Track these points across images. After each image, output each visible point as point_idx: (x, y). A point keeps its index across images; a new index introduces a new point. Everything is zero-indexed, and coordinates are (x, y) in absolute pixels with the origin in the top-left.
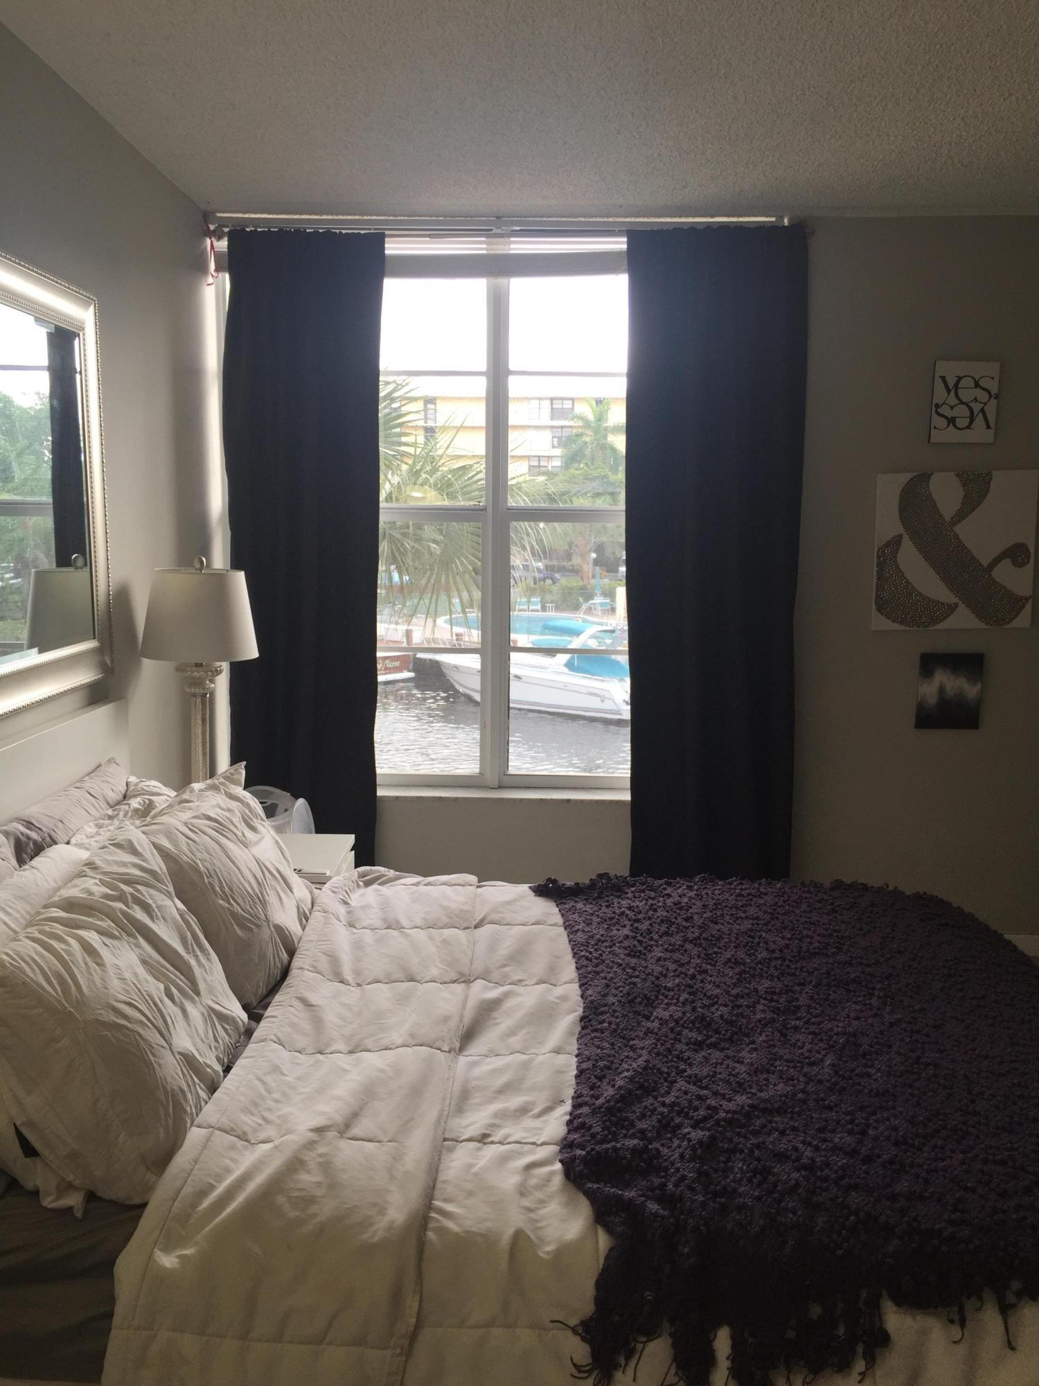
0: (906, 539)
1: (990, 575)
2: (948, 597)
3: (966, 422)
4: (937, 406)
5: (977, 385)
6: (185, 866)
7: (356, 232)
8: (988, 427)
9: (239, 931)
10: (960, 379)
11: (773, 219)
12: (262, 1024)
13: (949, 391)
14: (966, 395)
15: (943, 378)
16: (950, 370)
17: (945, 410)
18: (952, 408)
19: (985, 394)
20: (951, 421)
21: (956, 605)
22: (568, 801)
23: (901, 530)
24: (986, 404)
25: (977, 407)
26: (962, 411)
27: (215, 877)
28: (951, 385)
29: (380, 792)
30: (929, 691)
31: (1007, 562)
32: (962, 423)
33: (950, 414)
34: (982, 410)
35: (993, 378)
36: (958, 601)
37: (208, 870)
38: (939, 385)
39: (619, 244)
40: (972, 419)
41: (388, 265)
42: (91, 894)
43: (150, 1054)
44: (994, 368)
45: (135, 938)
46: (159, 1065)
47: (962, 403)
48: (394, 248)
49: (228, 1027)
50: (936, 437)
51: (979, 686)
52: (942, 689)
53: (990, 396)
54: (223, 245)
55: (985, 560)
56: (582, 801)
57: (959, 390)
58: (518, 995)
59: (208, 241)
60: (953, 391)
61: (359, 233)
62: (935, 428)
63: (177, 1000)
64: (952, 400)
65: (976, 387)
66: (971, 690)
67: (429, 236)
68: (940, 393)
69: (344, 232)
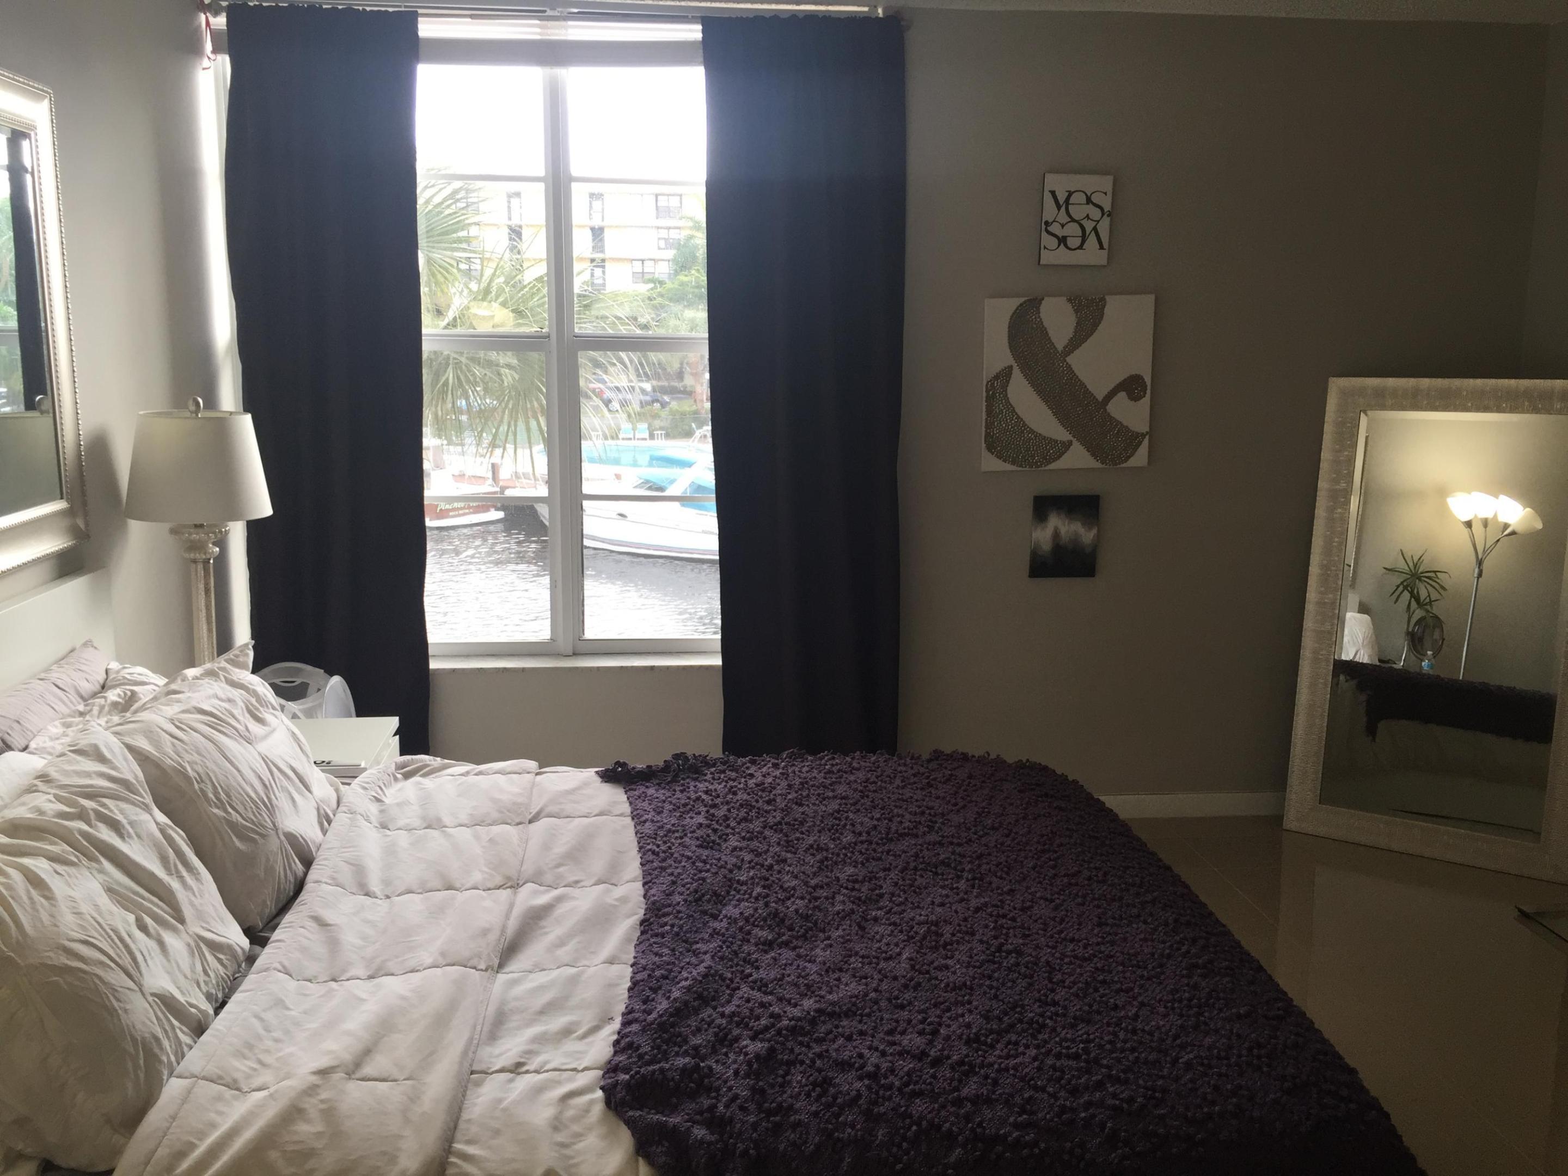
0: (1017, 373)
1: (1105, 410)
2: (1060, 433)
3: (1078, 242)
4: (1047, 223)
5: (1089, 201)
6: (169, 771)
7: (383, 9)
8: (1102, 247)
9: (238, 843)
10: (1070, 194)
11: (866, 9)
12: (268, 949)
13: (1059, 207)
14: (1078, 211)
15: (1053, 193)
16: (1059, 183)
17: (1055, 228)
18: (1063, 226)
19: (1098, 211)
20: (1062, 240)
21: (1070, 443)
22: (652, 668)
23: (1010, 360)
24: (1098, 221)
25: (1089, 226)
26: (1073, 229)
27: (208, 782)
28: (1061, 200)
29: (433, 665)
30: (1043, 536)
31: (1122, 395)
32: (1074, 242)
33: (1060, 233)
34: (1095, 229)
35: (1106, 194)
36: (1072, 438)
37: (198, 774)
38: (1048, 198)
39: (693, 32)
40: (1084, 238)
41: (422, 50)
42: (41, 812)
43: (112, 998)
44: (1106, 183)
45: (98, 861)
46: (126, 1011)
47: (1073, 220)
48: (428, 28)
49: (221, 956)
50: (1047, 257)
51: (1094, 531)
52: (1056, 534)
53: (1103, 214)
54: (220, 21)
55: (1100, 395)
56: (668, 668)
57: (1070, 207)
58: (573, 898)
59: (203, 17)
60: (1063, 209)
61: (386, 11)
62: (1045, 248)
63: (152, 931)
64: (1063, 217)
65: (1088, 203)
66: (1087, 536)
67: (471, 16)
68: (1050, 210)
69: (368, 9)
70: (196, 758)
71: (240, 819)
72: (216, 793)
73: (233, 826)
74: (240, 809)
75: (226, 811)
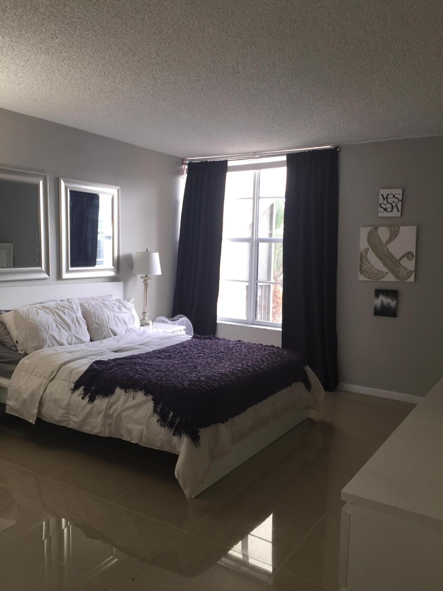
0: (370, 250)
1: (399, 263)
2: (385, 270)
3: (390, 210)
4: (380, 204)
5: (394, 197)
6: (88, 310)
7: (220, 160)
8: (398, 211)
9: (96, 326)
10: (388, 195)
11: (330, 147)
13: (384, 199)
14: (390, 200)
15: (382, 195)
16: (385, 192)
17: (383, 206)
18: (385, 205)
19: (397, 200)
20: (385, 209)
21: (388, 273)
23: (367, 246)
24: (397, 203)
25: (394, 204)
26: (389, 206)
28: (385, 197)
30: (379, 301)
31: (405, 258)
32: (389, 210)
33: (385, 207)
34: (396, 205)
35: (400, 194)
36: (388, 271)
38: (381, 197)
40: (392, 208)
41: (228, 169)
44: (400, 191)
45: (55, 315)
47: (389, 203)
48: (230, 164)
49: (78, 340)
50: (380, 215)
51: (395, 302)
52: (382, 302)
53: (399, 201)
54: (186, 167)
55: (398, 258)
57: (388, 199)
59: (184, 166)
60: (386, 199)
61: (221, 161)
62: (380, 212)
64: (385, 202)
65: (394, 198)
66: (393, 303)
67: (236, 160)
68: (381, 200)
69: (217, 160)
70: (95, 310)
71: (98, 322)
72: (95, 316)
73: (97, 323)
74: (99, 321)
75: (96, 320)
